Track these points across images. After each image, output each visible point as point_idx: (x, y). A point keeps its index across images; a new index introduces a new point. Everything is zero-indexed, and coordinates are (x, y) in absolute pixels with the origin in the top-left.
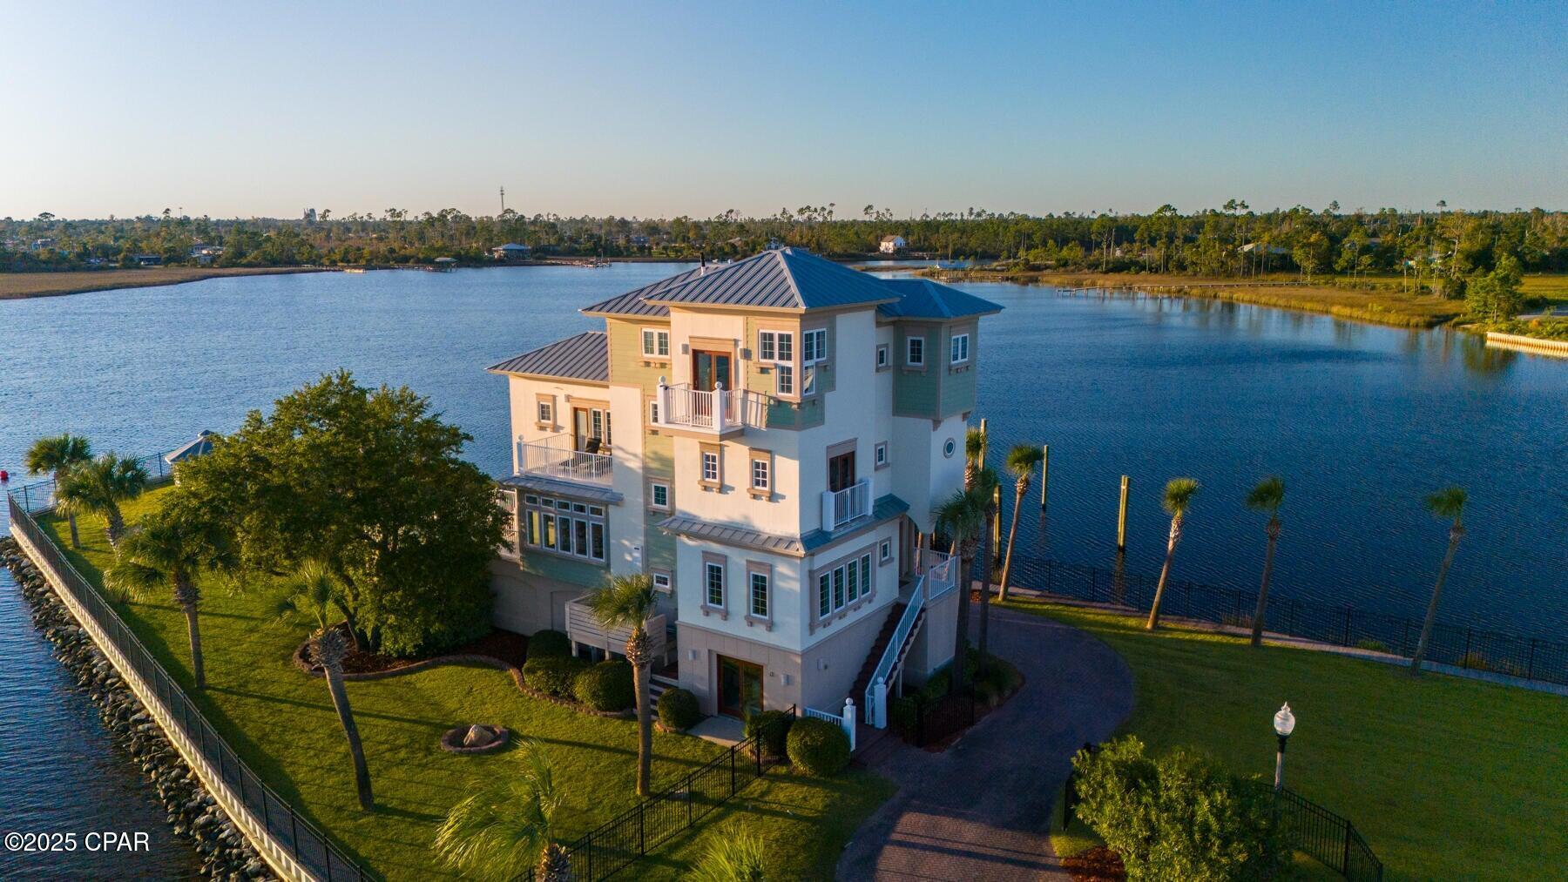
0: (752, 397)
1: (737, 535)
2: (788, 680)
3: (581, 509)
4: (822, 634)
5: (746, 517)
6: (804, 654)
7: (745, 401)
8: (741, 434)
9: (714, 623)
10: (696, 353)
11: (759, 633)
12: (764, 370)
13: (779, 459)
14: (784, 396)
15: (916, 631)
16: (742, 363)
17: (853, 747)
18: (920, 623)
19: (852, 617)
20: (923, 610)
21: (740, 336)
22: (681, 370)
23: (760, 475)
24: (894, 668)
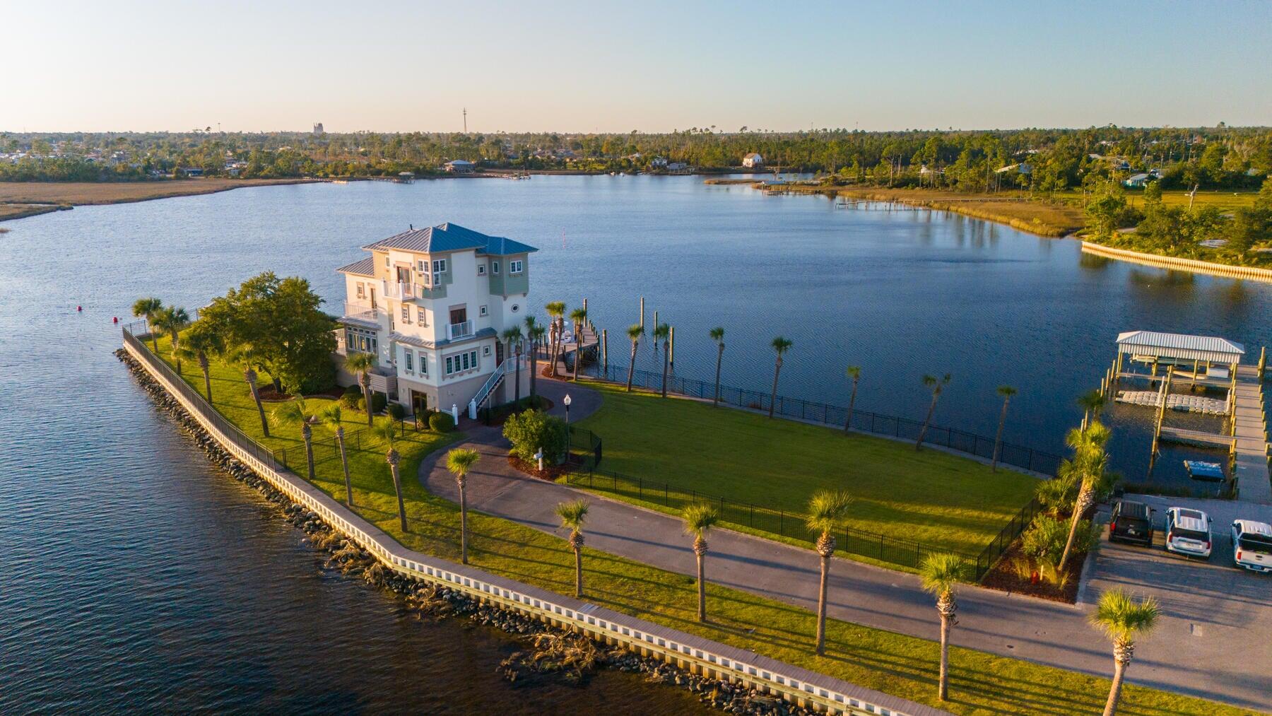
0: (417, 286)
1: (415, 341)
2: (434, 398)
3: (368, 332)
4: (448, 381)
5: (418, 334)
6: (439, 388)
7: (415, 287)
8: (414, 300)
9: (409, 377)
10: (398, 268)
11: (424, 380)
12: (420, 275)
13: (427, 310)
14: (427, 285)
15: (498, 384)
16: (413, 272)
17: (456, 423)
18: (501, 381)
19: (467, 376)
20: (503, 375)
21: (412, 262)
22: (394, 274)
23: (422, 317)
24: (486, 397)
